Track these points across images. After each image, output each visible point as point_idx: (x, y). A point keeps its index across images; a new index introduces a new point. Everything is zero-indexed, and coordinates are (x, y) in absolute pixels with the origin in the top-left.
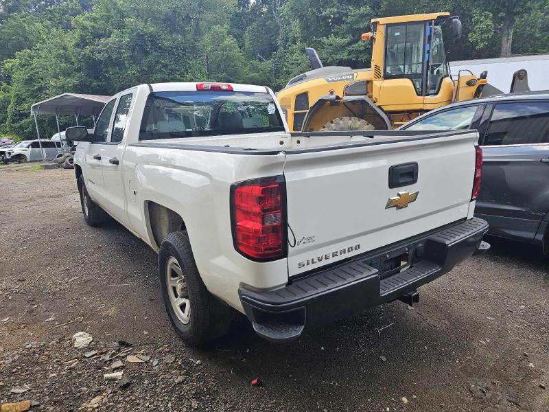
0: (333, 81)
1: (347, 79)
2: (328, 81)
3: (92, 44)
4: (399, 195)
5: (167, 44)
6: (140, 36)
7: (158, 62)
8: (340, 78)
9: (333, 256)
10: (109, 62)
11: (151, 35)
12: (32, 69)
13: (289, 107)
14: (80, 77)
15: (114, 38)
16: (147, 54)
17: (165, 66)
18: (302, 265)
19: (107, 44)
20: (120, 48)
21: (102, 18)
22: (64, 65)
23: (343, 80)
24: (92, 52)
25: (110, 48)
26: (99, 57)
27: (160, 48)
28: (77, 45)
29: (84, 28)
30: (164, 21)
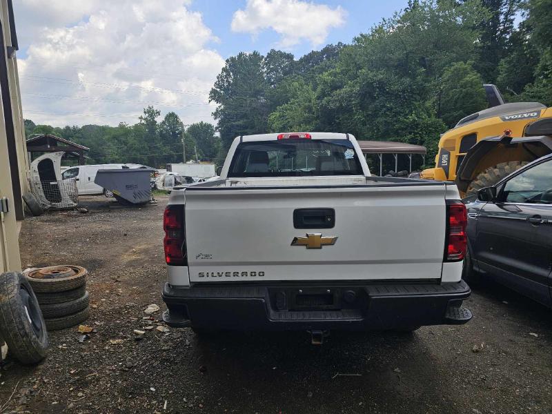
0: (510, 119)
1: (530, 116)
2: (504, 120)
3: (329, 95)
4: (307, 235)
5: (394, 88)
6: (370, 85)
7: (384, 106)
8: (520, 116)
9: (234, 276)
10: (341, 110)
11: (380, 82)
12: (286, 119)
13: (454, 149)
14: (316, 124)
15: (346, 89)
16: (374, 99)
17: (390, 109)
18: (201, 275)
19: (340, 94)
20: (351, 97)
21: (342, 72)
22: (306, 115)
23: (524, 117)
24: (328, 102)
25: (342, 98)
26: (332, 106)
27: (388, 93)
28: (318, 98)
29: (325, 83)
30: (396, 67)
